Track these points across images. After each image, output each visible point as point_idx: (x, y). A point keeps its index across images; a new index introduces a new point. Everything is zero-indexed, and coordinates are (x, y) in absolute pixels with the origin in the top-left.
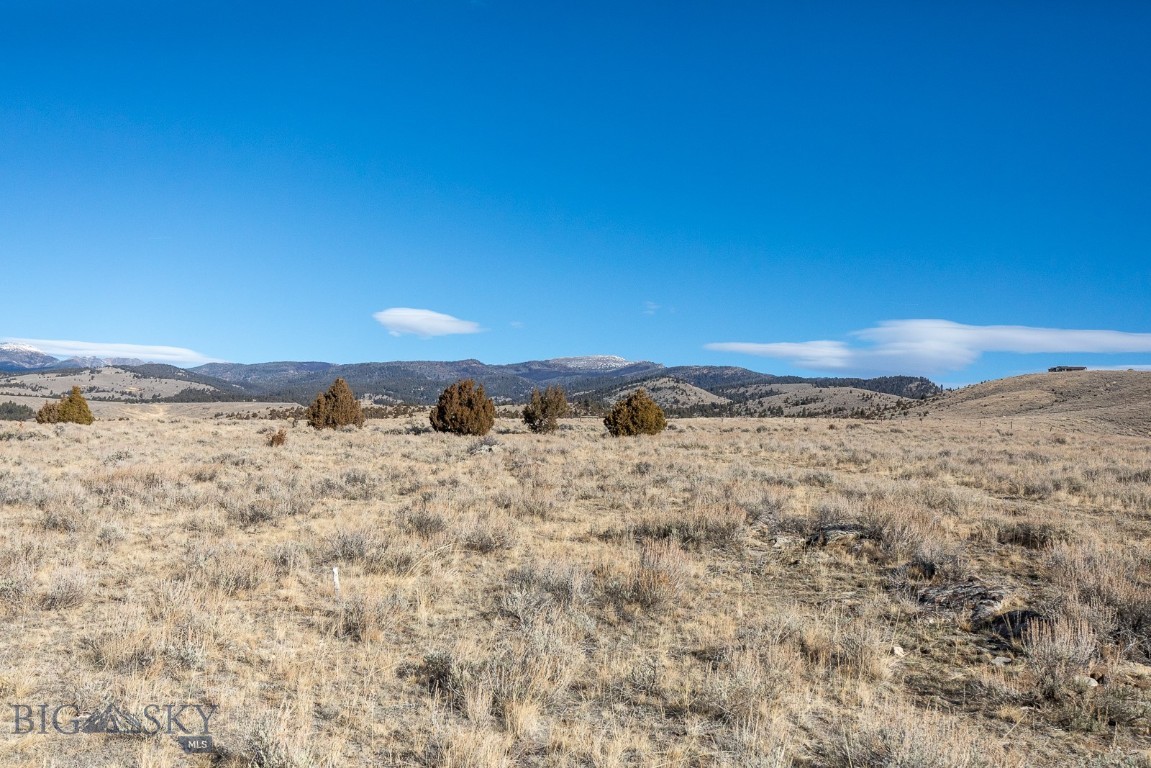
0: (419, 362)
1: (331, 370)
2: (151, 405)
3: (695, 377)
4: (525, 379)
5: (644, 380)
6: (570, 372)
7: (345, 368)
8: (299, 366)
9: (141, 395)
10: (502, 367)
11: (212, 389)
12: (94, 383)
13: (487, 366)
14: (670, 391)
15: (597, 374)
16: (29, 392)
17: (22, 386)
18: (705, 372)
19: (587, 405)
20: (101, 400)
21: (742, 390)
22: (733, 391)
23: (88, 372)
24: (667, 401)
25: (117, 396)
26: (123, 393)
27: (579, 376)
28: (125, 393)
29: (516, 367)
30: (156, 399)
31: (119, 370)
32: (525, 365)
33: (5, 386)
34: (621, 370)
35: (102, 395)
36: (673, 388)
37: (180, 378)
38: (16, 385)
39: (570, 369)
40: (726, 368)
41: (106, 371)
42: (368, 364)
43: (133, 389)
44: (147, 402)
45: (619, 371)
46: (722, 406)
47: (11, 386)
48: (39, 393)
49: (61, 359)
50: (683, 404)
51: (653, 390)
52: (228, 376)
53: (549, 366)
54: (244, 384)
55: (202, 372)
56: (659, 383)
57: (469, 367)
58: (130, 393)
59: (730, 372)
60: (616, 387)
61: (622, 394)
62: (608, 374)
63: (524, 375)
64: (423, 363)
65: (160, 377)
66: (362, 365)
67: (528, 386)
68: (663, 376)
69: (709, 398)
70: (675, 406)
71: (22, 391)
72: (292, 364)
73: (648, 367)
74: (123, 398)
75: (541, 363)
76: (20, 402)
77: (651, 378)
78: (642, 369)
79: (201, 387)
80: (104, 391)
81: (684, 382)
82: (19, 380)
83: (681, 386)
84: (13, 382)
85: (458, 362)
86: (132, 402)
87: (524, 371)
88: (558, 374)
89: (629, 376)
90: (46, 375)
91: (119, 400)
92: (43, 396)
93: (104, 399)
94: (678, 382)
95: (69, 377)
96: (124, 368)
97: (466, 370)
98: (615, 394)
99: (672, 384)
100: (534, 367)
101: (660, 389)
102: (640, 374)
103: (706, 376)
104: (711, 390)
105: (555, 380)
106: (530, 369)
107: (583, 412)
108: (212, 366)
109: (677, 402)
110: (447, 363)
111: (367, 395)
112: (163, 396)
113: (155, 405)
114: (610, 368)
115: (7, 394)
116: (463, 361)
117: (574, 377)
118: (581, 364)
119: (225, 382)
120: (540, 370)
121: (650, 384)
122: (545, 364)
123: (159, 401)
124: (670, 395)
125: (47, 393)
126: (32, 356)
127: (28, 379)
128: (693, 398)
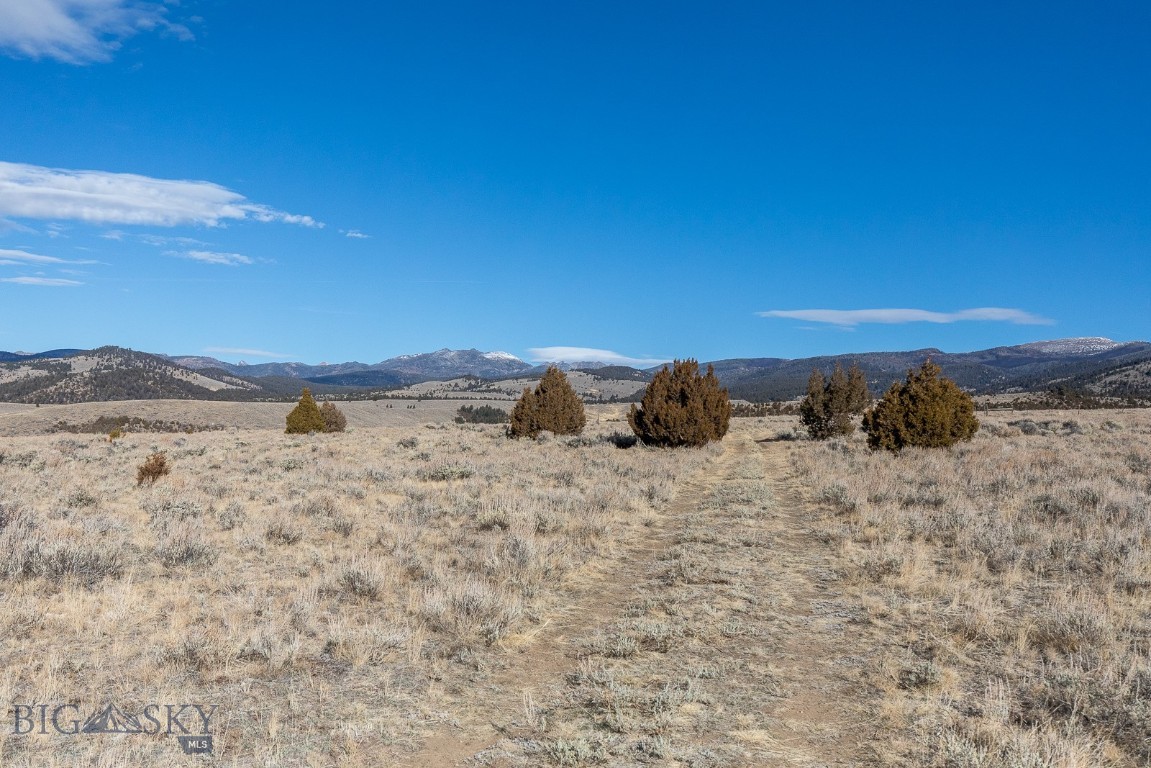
0: (872, 354)
1: (781, 366)
2: (608, 406)
4: (992, 367)
5: (1136, 363)
6: (1043, 358)
7: (795, 363)
8: (750, 363)
9: (601, 397)
10: (965, 355)
13: (949, 355)
15: (1077, 358)
16: (505, 396)
17: (500, 391)
19: (1061, 394)
26: (585, 395)
27: (1056, 362)
28: (587, 395)
29: (981, 355)
30: (613, 400)
31: (582, 373)
32: (990, 352)
33: (485, 391)
34: (1108, 352)
37: (635, 379)
38: (494, 390)
39: (1044, 354)
42: (819, 358)
43: (594, 391)
44: (605, 402)
45: (1104, 355)
47: (490, 391)
48: (512, 398)
49: (535, 365)
53: (1020, 352)
55: (658, 372)
57: (926, 357)
58: (591, 395)
60: (1101, 372)
61: (1109, 379)
62: (1091, 357)
63: (989, 363)
64: (878, 354)
65: (618, 379)
66: (813, 359)
67: (995, 375)
71: (498, 395)
72: (742, 361)
73: (1142, 348)
75: (1010, 349)
76: (495, 405)
77: (1145, 360)
78: (1134, 350)
82: (496, 385)
84: (492, 388)
85: (915, 352)
86: (592, 402)
87: (990, 358)
88: (1029, 360)
89: (1117, 360)
90: (520, 380)
96: (586, 371)
97: (924, 359)
98: (1100, 380)
100: (1001, 354)
102: (1132, 356)
105: (1027, 367)
106: (997, 357)
107: (1057, 402)
110: (903, 353)
112: (620, 397)
113: (612, 406)
114: (1093, 351)
115: (485, 398)
116: (920, 351)
117: (1050, 363)
118: (1058, 349)
120: (1009, 357)
121: (1145, 367)
122: (1016, 349)
123: (615, 401)
125: (519, 397)
126: (510, 364)
127: (505, 385)
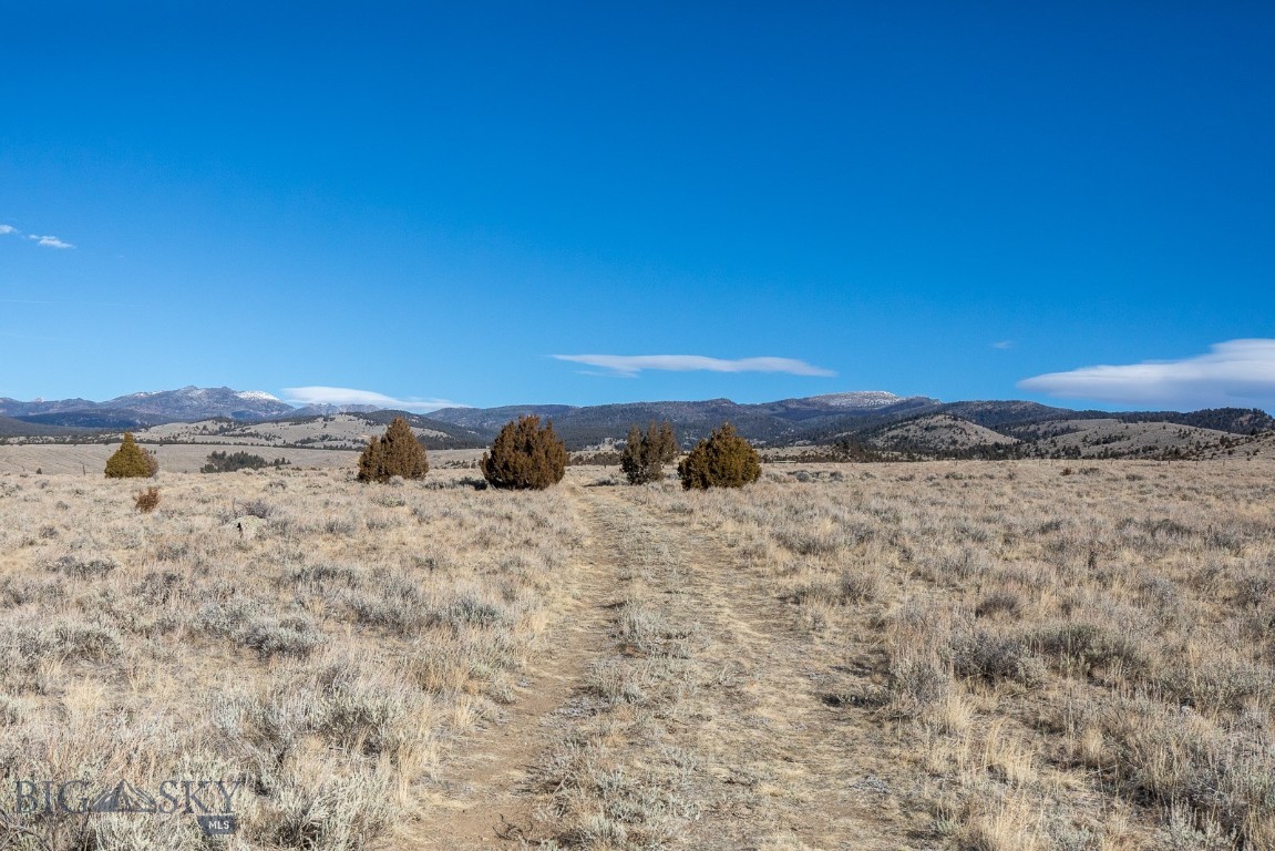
0: (665, 403)
1: (570, 413)
3: (977, 413)
4: (782, 420)
5: (916, 418)
6: (831, 411)
7: (585, 411)
8: (539, 410)
10: (756, 406)
11: (445, 435)
12: (327, 431)
13: (740, 406)
14: (946, 431)
15: (863, 412)
16: (263, 441)
17: (257, 435)
18: (989, 407)
19: (846, 447)
20: (331, 448)
21: (1033, 427)
22: (1022, 429)
23: (321, 420)
24: (942, 441)
25: (349, 444)
26: (355, 441)
27: (843, 415)
28: (358, 441)
29: (771, 407)
31: (352, 417)
32: (780, 404)
33: (240, 435)
34: (891, 407)
35: (334, 443)
36: (950, 427)
38: (251, 435)
39: (832, 407)
40: (1014, 402)
41: (339, 419)
42: (610, 406)
45: (888, 409)
46: (1007, 446)
47: (245, 436)
48: (271, 443)
49: (297, 407)
50: (962, 444)
51: (926, 429)
52: (462, 423)
53: (808, 405)
54: (480, 430)
55: (438, 418)
56: (932, 422)
57: (718, 409)
58: (362, 442)
59: (1020, 407)
60: (883, 426)
61: (890, 434)
62: (876, 412)
63: (779, 415)
64: (670, 403)
66: (603, 407)
67: (784, 428)
68: (937, 413)
69: (992, 437)
70: (952, 448)
71: (255, 440)
72: (530, 407)
73: (922, 404)
74: (354, 446)
75: (799, 401)
76: (252, 452)
77: (924, 416)
78: (914, 406)
79: (434, 433)
80: (336, 440)
81: (963, 419)
82: (253, 429)
83: (960, 423)
84: (247, 431)
85: (707, 402)
87: (781, 410)
88: (817, 413)
89: (900, 414)
90: (280, 424)
91: (350, 449)
92: (275, 446)
93: (336, 448)
94: (956, 419)
95: (302, 425)
96: (358, 415)
97: (715, 410)
98: (883, 434)
99: (949, 422)
100: (792, 406)
101: (934, 428)
102: (913, 411)
103: (990, 412)
104: (995, 428)
105: (815, 420)
106: (787, 408)
107: (842, 455)
108: (447, 411)
109: (955, 442)
110: (694, 403)
111: (607, 439)
114: (877, 405)
115: (240, 444)
116: (712, 402)
117: (837, 416)
118: (844, 402)
119: (460, 428)
120: (798, 409)
121: (924, 422)
122: (805, 402)
124: (946, 435)
125: (279, 442)
126: (269, 405)
127: (262, 428)
128: (974, 438)
